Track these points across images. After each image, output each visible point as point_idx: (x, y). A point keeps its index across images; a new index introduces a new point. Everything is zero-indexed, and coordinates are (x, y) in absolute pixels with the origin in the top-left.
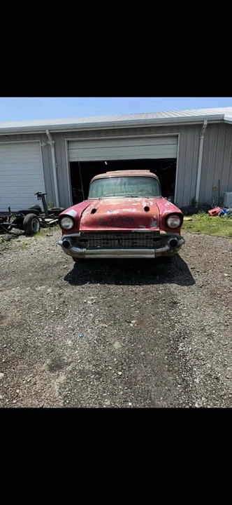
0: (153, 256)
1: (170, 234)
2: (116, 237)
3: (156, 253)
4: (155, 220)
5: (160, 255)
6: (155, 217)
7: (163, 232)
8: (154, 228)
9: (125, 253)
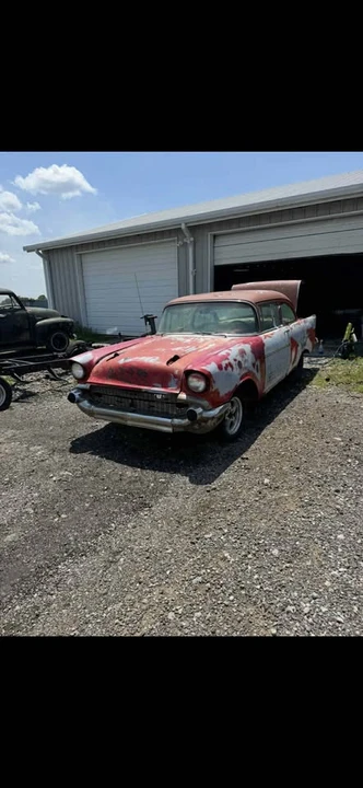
0: (170, 430)
1: (192, 400)
2: (128, 396)
3: (173, 426)
4: (175, 376)
5: (182, 430)
6: (176, 372)
7: (183, 396)
8: (173, 390)
9: (139, 420)
